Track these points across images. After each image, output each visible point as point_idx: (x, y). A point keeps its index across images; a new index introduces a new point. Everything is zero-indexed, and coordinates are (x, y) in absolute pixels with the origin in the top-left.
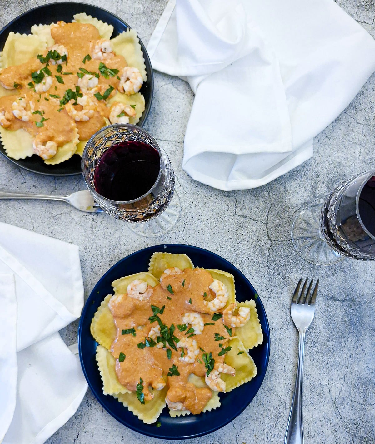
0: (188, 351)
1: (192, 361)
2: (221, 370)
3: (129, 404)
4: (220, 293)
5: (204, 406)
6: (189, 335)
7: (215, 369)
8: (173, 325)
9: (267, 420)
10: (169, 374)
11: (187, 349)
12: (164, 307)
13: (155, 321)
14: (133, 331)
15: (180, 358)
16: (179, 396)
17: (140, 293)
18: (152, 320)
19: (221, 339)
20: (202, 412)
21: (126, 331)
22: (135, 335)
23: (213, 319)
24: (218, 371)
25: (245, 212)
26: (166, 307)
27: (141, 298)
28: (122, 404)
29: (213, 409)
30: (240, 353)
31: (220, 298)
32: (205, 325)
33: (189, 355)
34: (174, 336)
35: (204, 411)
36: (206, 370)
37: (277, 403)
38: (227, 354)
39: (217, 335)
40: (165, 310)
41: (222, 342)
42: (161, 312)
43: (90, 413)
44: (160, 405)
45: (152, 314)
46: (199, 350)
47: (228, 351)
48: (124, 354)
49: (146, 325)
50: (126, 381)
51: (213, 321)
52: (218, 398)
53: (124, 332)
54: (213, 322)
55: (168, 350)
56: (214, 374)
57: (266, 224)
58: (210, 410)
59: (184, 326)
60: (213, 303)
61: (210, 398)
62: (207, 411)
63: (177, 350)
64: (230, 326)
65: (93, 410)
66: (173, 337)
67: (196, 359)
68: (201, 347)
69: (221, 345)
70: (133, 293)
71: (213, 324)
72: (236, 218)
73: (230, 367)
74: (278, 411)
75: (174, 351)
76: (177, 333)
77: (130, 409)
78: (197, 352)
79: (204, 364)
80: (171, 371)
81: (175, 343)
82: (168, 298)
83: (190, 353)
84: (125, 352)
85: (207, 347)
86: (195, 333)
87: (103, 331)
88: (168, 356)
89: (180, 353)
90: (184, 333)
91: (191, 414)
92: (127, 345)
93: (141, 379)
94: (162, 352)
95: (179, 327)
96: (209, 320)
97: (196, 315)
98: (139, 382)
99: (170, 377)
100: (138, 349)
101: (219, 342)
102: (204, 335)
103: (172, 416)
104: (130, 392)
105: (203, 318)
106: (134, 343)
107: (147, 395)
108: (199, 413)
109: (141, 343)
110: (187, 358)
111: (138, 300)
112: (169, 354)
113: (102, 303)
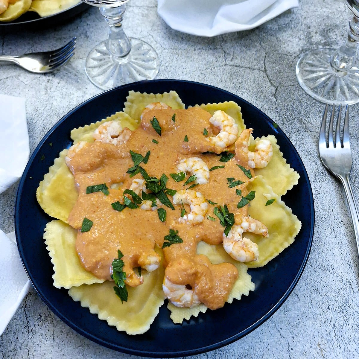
0: (192, 206)
1: (199, 218)
2: (245, 224)
3: (101, 308)
4: (226, 123)
5: (229, 291)
6: (188, 186)
7: (237, 225)
8: (164, 175)
9: (330, 315)
10: (166, 245)
11: (188, 205)
12: (148, 154)
13: (137, 173)
14: (103, 188)
15: (180, 219)
16: (185, 270)
17: (113, 137)
18: (132, 172)
19: (238, 184)
20: (226, 304)
21: (93, 187)
22: (107, 194)
23: (221, 160)
24: (242, 228)
25: (237, 62)
26: (152, 153)
27: (115, 141)
28: (87, 309)
29: (243, 296)
30: (269, 203)
31: (227, 128)
32: (211, 170)
33: (192, 211)
34: (167, 189)
35: (230, 301)
36: (223, 229)
37: (339, 285)
38: (250, 206)
39: (230, 180)
40: (151, 158)
41: (239, 187)
42: (146, 160)
43: (30, 344)
44: (154, 304)
45: (132, 164)
46: (206, 204)
47: (250, 200)
48: (90, 221)
49: (123, 181)
50: (94, 260)
51: (221, 162)
52: (249, 277)
53: (91, 190)
54: (222, 164)
55: (160, 210)
56: (236, 232)
57: (265, 71)
58: (239, 298)
59: (180, 175)
60: (219, 137)
61: (235, 278)
62: (235, 300)
63: (173, 209)
64: (247, 165)
65: (37, 338)
66: (166, 191)
67: (204, 216)
68: (209, 199)
69: (238, 192)
70: (103, 136)
71: (223, 167)
72: (227, 68)
73: (259, 223)
74: (344, 299)
75: (169, 210)
76: (171, 184)
77: (102, 316)
78: (204, 206)
79: (219, 221)
80: (167, 239)
81: (169, 197)
82: (154, 141)
83: (194, 208)
84: (92, 217)
85: (219, 198)
86: (198, 181)
87: (57, 199)
88: (160, 219)
89: (177, 211)
90: (182, 183)
91: (208, 310)
92: (95, 208)
93: (119, 252)
94: (150, 214)
95: (173, 176)
96: (216, 162)
97: (196, 159)
98: (116, 256)
99: (167, 249)
100: (112, 211)
101: (235, 188)
102: (212, 183)
103: (175, 322)
104: (101, 281)
105: (207, 162)
106: (106, 203)
107: (131, 277)
108: (222, 305)
109: (118, 203)
110: (190, 217)
111: (110, 143)
112: (162, 215)
113: (56, 160)
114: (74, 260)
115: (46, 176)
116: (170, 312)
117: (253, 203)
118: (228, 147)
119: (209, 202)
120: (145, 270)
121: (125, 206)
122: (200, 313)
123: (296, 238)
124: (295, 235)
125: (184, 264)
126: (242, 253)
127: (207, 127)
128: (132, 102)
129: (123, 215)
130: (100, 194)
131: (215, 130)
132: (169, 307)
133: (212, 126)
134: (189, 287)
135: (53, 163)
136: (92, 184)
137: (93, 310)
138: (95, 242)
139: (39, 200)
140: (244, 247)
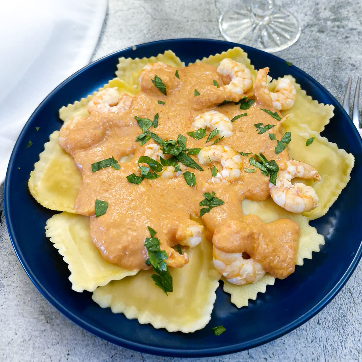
0: (222, 162)
1: (236, 173)
2: (291, 168)
4: (236, 69)
5: (295, 250)
6: (212, 142)
7: (282, 170)
8: (180, 136)
10: (203, 212)
11: (218, 163)
12: (157, 116)
13: (148, 140)
14: (112, 162)
15: (213, 180)
17: (111, 106)
18: (142, 140)
19: (269, 128)
20: (297, 267)
21: (99, 163)
22: (117, 168)
23: (241, 108)
24: (289, 173)
26: (161, 115)
27: (114, 109)
29: (314, 253)
30: (309, 142)
31: (240, 74)
32: (233, 121)
33: (225, 167)
34: (188, 150)
35: (301, 263)
36: (267, 179)
38: (289, 149)
39: (257, 126)
40: (160, 121)
41: (271, 131)
42: (155, 124)
45: (140, 130)
46: (239, 156)
47: (288, 143)
48: (103, 202)
49: (133, 152)
51: (243, 110)
52: (314, 230)
53: (97, 167)
54: (243, 112)
55: (186, 175)
56: (284, 178)
58: (310, 257)
59: (199, 132)
60: (233, 84)
61: (298, 233)
62: (305, 260)
63: (201, 170)
64: (272, 106)
66: (187, 152)
67: (241, 169)
68: (241, 151)
69: (272, 137)
70: (99, 106)
71: (246, 115)
73: (306, 165)
75: (197, 172)
76: (191, 144)
78: (237, 158)
79: (260, 172)
80: (204, 205)
81: (193, 158)
82: (160, 102)
83: (226, 163)
84: (104, 197)
85: (251, 148)
86: (222, 135)
88: (189, 184)
89: (207, 171)
90: (204, 140)
91: (277, 280)
92: (107, 186)
93: (149, 228)
94: (175, 180)
95: (192, 134)
96: (237, 111)
97: (213, 112)
98: (148, 234)
99: (206, 216)
100: (129, 185)
101: (267, 133)
102: (238, 134)
103: (239, 306)
104: (134, 273)
105: (226, 113)
106: (119, 178)
107: (172, 257)
108: (292, 270)
109: (134, 175)
110: (225, 173)
111: (110, 112)
112: (190, 179)
113: (47, 145)
114: (91, 254)
115: (37, 165)
116: (229, 295)
117: (291, 145)
118: (245, 93)
119: (241, 154)
120: (187, 247)
121: (143, 177)
122: (268, 287)
123: (351, 175)
124: (349, 171)
125: (234, 226)
126: (299, 200)
127: (217, 78)
128: (124, 70)
129: (142, 188)
130: (110, 169)
131: (226, 79)
132: (226, 289)
133: (221, 76)
134: (246, 256)
135: (42, 149)
136: (97, 159)
137: (130, 315)
138: (116, 225)
139: (33, 192)
140: (299, 193)
